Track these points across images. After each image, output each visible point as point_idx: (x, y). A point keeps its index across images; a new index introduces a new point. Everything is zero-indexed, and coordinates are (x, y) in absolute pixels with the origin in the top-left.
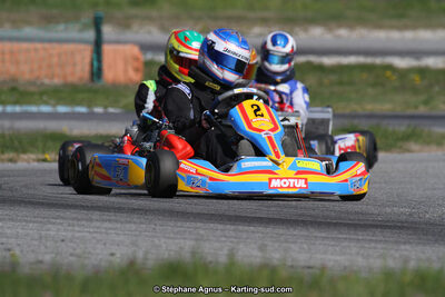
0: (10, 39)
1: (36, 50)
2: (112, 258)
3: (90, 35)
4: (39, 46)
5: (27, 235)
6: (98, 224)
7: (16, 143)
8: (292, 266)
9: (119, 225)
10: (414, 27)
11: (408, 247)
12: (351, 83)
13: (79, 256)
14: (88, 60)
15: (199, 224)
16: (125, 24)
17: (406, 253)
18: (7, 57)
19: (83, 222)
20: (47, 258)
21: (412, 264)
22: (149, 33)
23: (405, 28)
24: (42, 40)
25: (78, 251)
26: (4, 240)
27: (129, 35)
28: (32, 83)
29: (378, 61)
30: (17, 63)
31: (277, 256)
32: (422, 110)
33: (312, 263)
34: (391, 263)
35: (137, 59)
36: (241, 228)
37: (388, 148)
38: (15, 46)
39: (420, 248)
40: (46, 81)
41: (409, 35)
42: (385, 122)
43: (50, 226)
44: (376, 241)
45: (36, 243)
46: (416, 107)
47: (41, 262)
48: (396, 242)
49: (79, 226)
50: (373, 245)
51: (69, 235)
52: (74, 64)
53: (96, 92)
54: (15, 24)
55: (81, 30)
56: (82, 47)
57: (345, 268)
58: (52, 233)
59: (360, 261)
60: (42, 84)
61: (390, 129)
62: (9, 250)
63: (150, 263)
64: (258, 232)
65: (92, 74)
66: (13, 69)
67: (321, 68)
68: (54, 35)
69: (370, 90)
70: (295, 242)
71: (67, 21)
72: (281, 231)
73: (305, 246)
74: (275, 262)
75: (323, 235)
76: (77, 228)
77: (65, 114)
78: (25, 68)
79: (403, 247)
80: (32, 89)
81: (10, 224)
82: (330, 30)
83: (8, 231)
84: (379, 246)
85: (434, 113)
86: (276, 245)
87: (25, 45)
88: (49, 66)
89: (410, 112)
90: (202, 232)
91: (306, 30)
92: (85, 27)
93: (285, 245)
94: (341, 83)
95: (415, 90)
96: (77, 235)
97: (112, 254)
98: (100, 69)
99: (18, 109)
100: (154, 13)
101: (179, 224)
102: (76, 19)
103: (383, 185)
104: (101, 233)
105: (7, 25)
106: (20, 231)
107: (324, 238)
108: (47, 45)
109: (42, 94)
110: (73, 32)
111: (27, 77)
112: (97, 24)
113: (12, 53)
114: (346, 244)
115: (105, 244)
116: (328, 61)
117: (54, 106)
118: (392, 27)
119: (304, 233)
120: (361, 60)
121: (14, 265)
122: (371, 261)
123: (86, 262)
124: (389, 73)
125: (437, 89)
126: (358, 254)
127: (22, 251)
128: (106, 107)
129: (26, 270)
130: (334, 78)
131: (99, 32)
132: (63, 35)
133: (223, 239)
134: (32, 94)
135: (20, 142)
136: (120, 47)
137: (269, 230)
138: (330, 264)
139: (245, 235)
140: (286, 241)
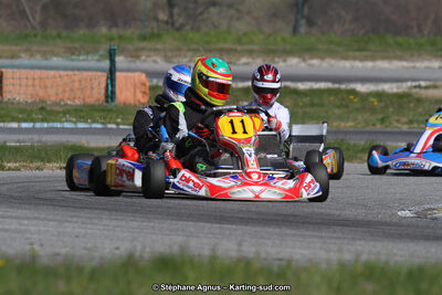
0: (40, 68)
1: (60, 76)
2: (117, 252)
3: (106, 64)
4: (63, 73)
5: (47, 231)
6: (107, 222)
7: (43, 154)
8: (265, 259)
9: (123, 223)
10: (374, 59)
11: (362, 242)
12: (321, 105)
13: (89, 250)
14: (104, 85)
15: (190, 223)
16: (135, 55)
17: (360, 248)
18: (37, 82)
19: (95, 221)
20: (63, 251)
21: (364, 257)
22: (155, 62)
23: (366, 59)
24: (66, 69)
25: (89, 245)
26: (29, 235)
27: (138, 64)
28: (58, 104)
29: (343, 86)
30: (46, 87)
31: (253, 249)
32: (379, 127)
33: (280, 256)
34: (347, 256)
35: (144, 84)
36: (226, 226)
37: (351, 159)
38: (44, 73)
39: (372, 243)
40: (69, 102)
41: (369, 64)
42: (348, 137)
43: (66, 224)
44: (336, 238)
45: (54, 238)
46: (374, 125)
47: (58, 254)
48: (353, 239)
49: (92, 224)
50: (333, 241)
51: (83, 231)
52: (92, 88)
53: (109, 111)
54: (45, 55)
55: (98, 60)
56: (99, 73)
57: (310, 260)
58: (68, 230)
59: (322, 255)
60: (66, 104)
61: (352, 143)
62: (32, 244)
63: (146, 256)
64: (239, 230)
65: (107, 96)
66: (41, 93)
67: (296, 92)
68: (76, 64)
69: (337, 111)
70: (269, 238)
71: (87, 53)
72: (258, 229)
73: (277, 242)
74: (251, 255)
75: (293, 232)
76: (89, 226)
77: (84, 128)
78: (52, 92)
79: (358, 242)
80: (57, 108)
81: (34, 222)
82: (304, 60)
83: (32, 228)
84: (338, 242)
85: (389, 129)
86: (254, 241)
87: (52, 73)
88: (72, 90)
89: (368, 129)
90: (192, 229)
91: (285, 61)
92: (101, 58)
93: (261, 241)
94: (312, 105)
95: (373, 111)
96: (89, 231)
97: (117, 248)
98: (113, 93)
99: (45, 125)
100: (159, 46)
101: (174, 222)
102: (96, 51)
103: (345, 190)
104: (109, 230)
105: (38, 57)
106: (42, 228)
107: (294, 235)
108: (69, 73)
109: (64, 113)
110: (92, 61)
111: (53, 99)
112: (111, 56)
113: (41, 79)
114: (310, 240)
115: (111, 240)
116: (301, 86)
117: (75, 123)
118: (355, 59)
119: (277, 230)
120: (330, 85)
121: (34, 257)
122: (332, 254)
123: (96, 254)
124: (352, 97)
125: (391, 110)
126: (321, 248)
127: (42, 245)
128: (118, 124)
129: (44, 261)
130: (306, 100)
131: (112, 62)
132: (84, 64)
133: (210, 236)
134: (58, 113)
135: (46, 153)
136: (130, 74)
137: (248, 228)
138: (298, 257)
139: (228, 232)
140: (262, 237)
